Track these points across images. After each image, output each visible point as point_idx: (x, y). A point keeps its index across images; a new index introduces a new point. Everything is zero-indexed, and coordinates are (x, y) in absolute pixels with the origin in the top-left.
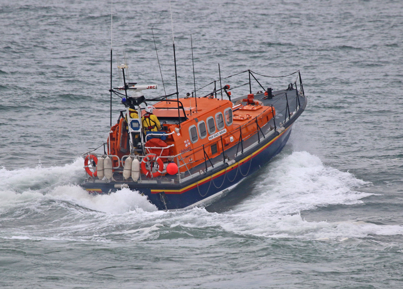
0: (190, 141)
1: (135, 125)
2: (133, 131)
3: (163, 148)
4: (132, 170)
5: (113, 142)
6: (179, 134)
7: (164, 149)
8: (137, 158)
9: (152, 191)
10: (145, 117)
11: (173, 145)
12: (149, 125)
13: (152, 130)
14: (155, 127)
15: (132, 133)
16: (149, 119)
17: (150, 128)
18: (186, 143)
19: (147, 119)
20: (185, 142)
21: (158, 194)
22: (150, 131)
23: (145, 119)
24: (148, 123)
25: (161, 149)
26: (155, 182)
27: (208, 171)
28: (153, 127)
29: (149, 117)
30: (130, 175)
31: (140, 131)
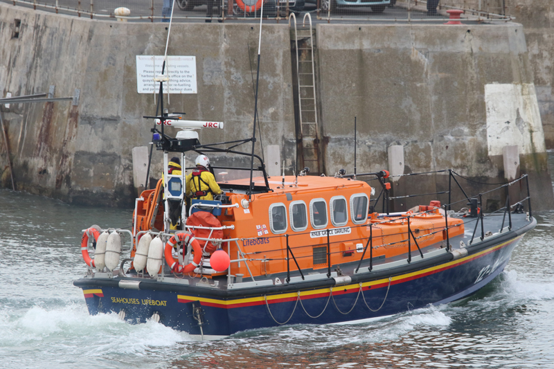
0: (268, 228)
1: (175, 186)
2: (171, 196)
3: (213, 228)
4: (149, 256)
5: (141, 217)
6: (247, 211)
7: (214, 230)
8: (161, 236)
9: (179, 297)
10: (194, 175)
11: (232, 227)
12: (198, 190)
13: (201, 198)
14: (209, 194)
15: (169, 199)
16: (200, 179)
17: (200, 194)
18: (260, 230)
19: (196, 178)
20: (258, 227)
21: (190, 304)
22: (199, 198)
23: (193, 178)
24: (197, 184)
25: (209, 231)
26: (185, 282)
27: (290, 282)
28: (205, 193)
29: (199, 175)
30: (144, 264)
31: (181, 197)
